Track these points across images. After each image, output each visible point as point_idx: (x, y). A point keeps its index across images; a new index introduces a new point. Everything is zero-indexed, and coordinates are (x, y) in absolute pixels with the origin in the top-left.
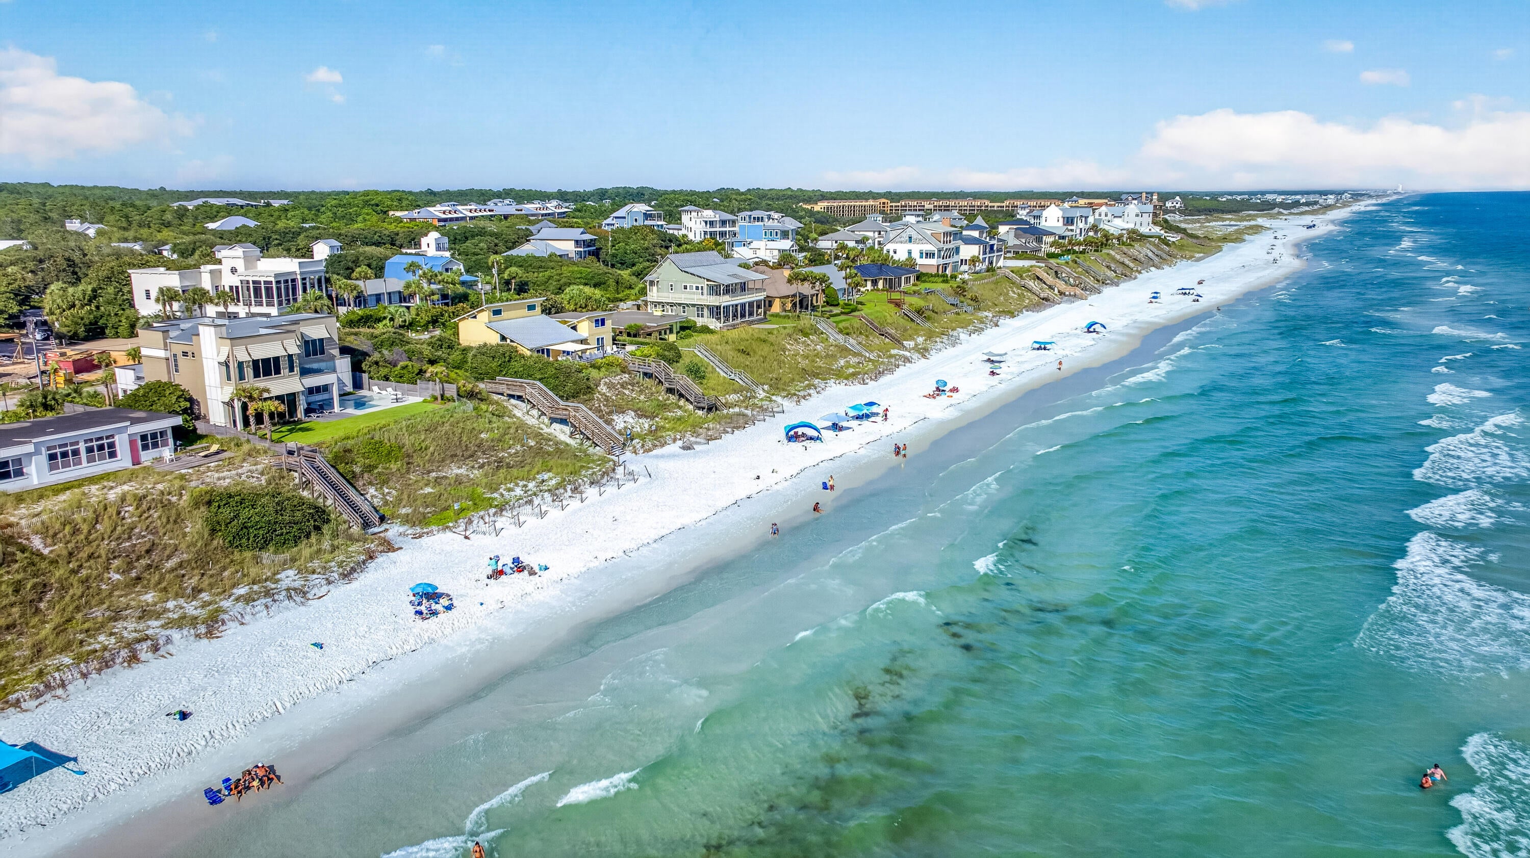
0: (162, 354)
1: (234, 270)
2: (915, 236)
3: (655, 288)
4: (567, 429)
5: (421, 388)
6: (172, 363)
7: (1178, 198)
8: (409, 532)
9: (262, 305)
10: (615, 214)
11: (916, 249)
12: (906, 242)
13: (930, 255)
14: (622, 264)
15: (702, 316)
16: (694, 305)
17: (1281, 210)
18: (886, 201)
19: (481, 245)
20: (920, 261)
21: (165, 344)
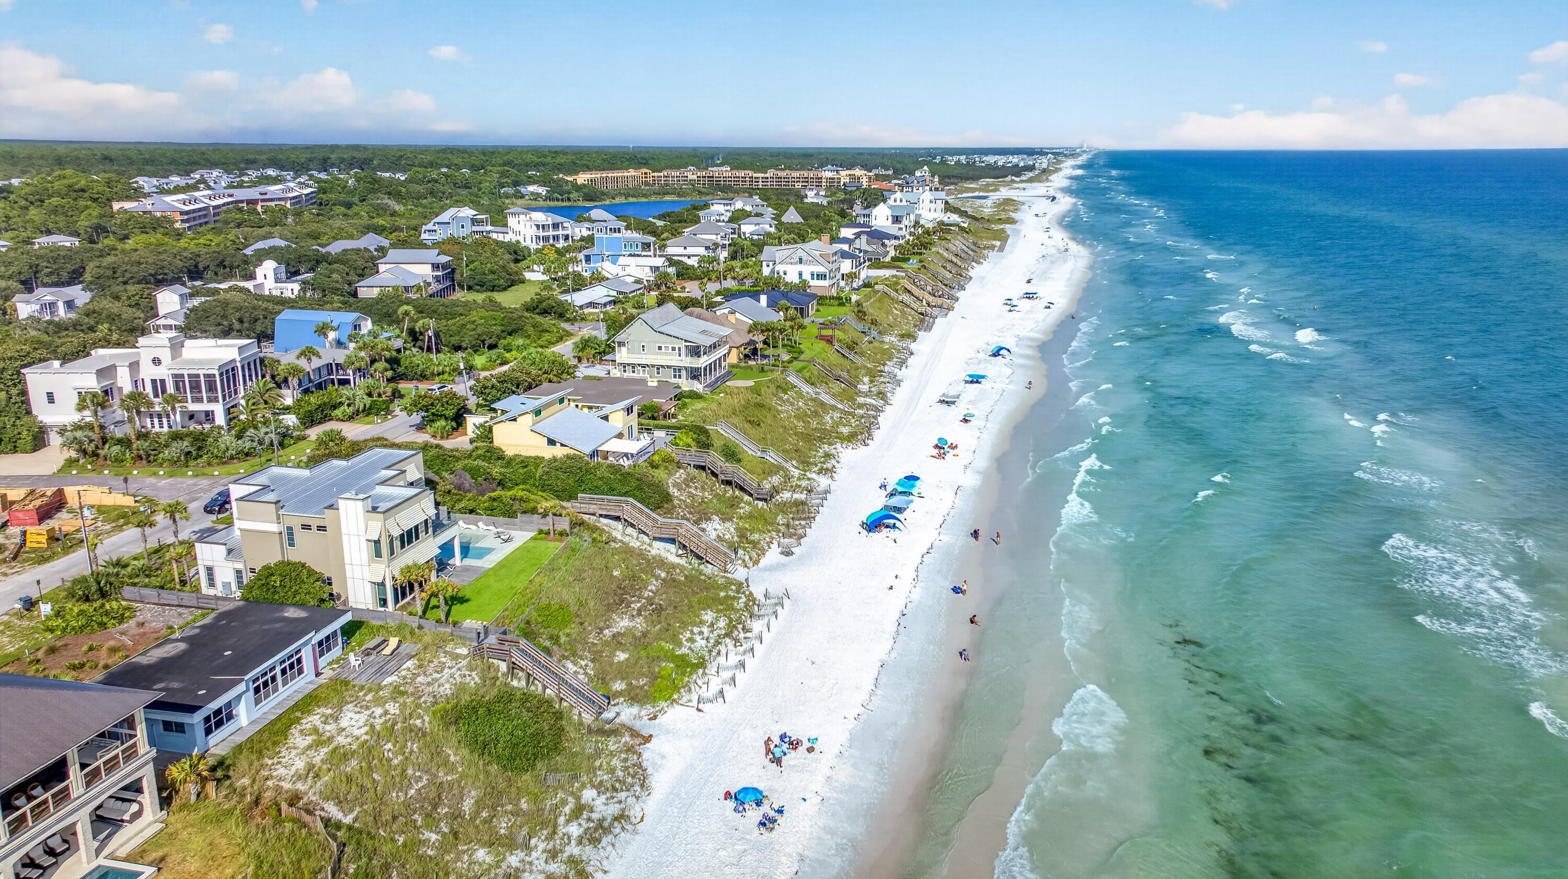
0: (274, 528)
1: (157, 361)
2: (805, 257)
3: (624, 349)
4: (672, 548)
5: (522, 522)
6: (285, 537)
7: (925, 168)
8: (643, 713)
9: (202, 402)
10: (437, 220)
11: (807, 270)
12: (796, 263)
13: (822, 276)
14: (481, 286)
15: (680, 377)
16: (669, 367)
17: (1013, 178)
18: (648, 171)
19: (334, 276)
20: (815, 283)
21: (278, 517)
